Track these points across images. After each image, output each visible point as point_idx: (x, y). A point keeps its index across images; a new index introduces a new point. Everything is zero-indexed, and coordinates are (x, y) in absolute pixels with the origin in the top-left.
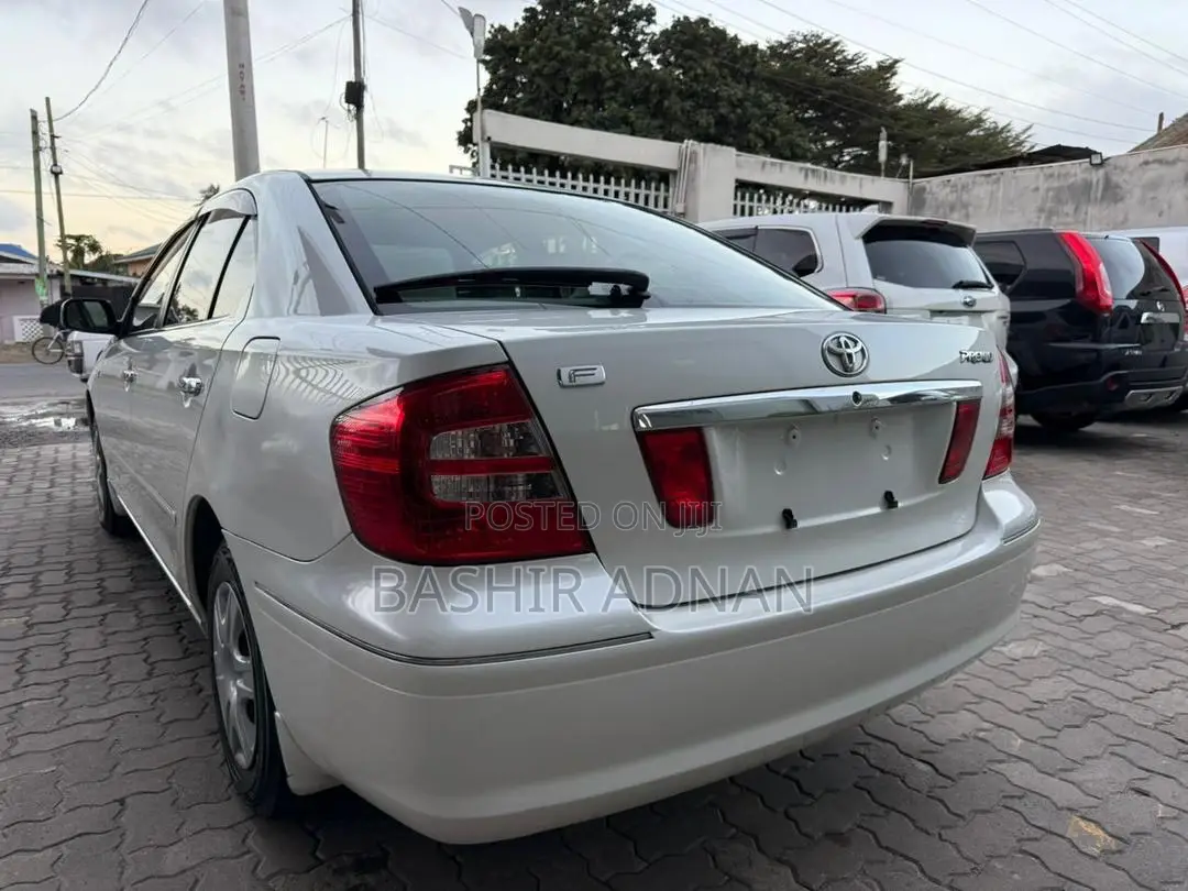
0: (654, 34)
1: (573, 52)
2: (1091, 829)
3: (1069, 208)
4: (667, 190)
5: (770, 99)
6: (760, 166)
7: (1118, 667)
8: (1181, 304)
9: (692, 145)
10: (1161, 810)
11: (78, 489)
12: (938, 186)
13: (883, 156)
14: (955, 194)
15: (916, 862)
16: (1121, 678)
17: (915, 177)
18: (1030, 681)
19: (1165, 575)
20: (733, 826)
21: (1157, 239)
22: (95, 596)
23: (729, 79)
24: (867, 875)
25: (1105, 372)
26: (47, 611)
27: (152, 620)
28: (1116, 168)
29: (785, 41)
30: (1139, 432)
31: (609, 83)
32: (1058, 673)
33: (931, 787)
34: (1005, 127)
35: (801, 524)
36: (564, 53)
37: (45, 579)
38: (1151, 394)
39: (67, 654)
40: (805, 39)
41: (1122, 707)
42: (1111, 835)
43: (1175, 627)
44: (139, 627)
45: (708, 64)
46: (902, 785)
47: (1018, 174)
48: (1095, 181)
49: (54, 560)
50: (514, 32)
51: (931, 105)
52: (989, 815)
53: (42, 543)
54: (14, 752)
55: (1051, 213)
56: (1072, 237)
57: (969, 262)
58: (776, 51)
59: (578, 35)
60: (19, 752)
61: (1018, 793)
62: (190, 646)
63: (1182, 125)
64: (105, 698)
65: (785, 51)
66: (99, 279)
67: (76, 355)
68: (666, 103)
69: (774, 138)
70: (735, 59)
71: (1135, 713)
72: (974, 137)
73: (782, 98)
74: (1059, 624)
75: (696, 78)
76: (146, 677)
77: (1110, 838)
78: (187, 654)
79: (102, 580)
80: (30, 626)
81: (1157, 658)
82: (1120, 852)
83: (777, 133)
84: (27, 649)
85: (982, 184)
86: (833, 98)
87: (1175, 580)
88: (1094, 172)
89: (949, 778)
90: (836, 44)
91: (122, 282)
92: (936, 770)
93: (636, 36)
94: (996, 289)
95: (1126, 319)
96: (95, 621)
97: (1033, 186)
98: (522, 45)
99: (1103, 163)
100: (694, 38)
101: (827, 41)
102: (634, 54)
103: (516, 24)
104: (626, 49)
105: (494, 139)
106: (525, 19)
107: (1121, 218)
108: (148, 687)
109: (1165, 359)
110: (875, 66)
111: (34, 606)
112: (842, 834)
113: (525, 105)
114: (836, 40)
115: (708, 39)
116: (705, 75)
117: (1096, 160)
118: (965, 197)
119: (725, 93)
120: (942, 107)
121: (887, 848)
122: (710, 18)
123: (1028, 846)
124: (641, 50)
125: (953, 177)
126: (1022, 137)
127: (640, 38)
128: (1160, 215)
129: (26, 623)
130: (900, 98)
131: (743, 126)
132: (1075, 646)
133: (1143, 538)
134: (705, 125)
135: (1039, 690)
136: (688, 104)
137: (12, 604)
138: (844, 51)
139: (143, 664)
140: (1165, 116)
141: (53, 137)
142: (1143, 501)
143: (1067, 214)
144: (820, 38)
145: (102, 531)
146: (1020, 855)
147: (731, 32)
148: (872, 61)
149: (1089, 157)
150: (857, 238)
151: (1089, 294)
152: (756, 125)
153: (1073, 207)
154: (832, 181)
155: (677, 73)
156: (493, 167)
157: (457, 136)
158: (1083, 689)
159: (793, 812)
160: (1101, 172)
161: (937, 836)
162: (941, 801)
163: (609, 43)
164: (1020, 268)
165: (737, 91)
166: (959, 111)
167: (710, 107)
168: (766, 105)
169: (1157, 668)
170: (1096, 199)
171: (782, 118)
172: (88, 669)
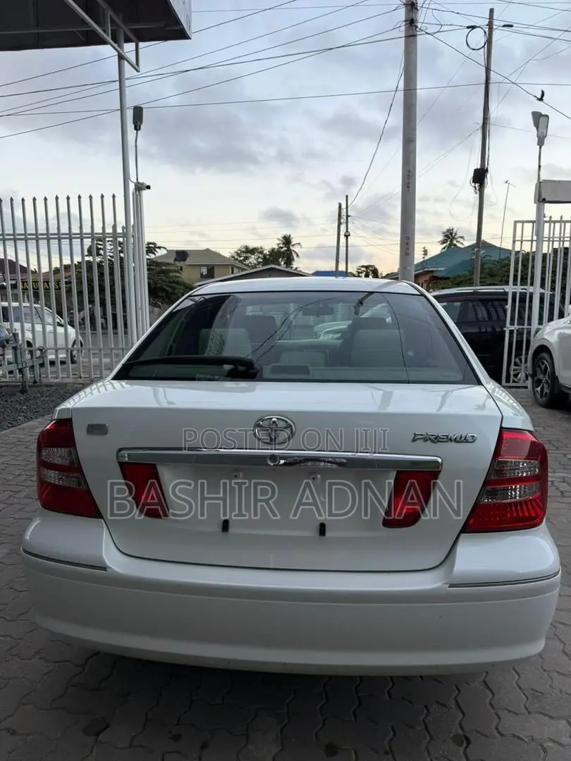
105: (548, 199)
141: (347, 216)
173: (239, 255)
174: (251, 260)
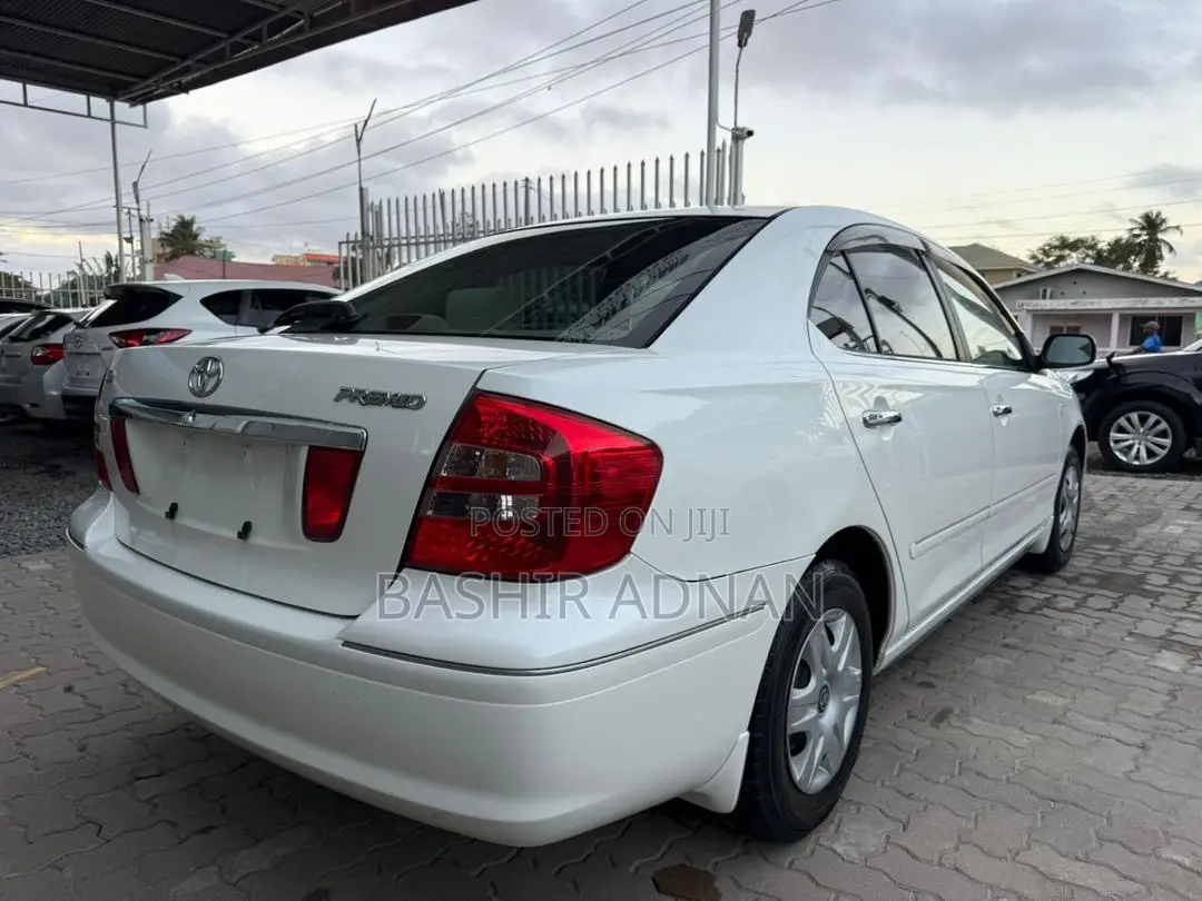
173: (1046, 253)
174: (1069, 261)
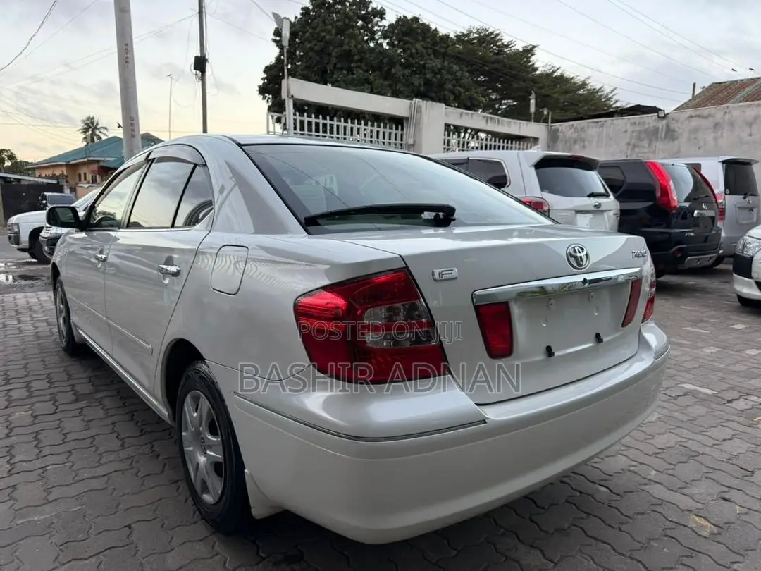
0: (385, 26)
1: (333, 37)
2: (702, 521)
3: (645, 143)
4: (402, 129)
5: (458, 69)
6: (459, 116)
7: (702, 426)
8: (716, 204)
9: (418, 102)
10: (739, 510)
11: (37, 325)
12: (566, 128)
13: (533, 109)
14: (576, 134)
15: (609, 544)
16: (704, 433)
17: (552, 123)
18: (654, 436)
19: (720, 370)
20: (502, 527)
21: (700, 165)
22: (71, 397)
23: (432, 56)
24: (583, 553)
25: (674, 246)
26: (44, 407)
27: (113, 412)
28: (673, 120)
29: (465, 32)
30: (691, 281)
31: (356, 57)
32: (669, 431)
33: (610, 501)
34: (600, 89)
35: (556, 354)
36: (327, 37)
37: (35, 385)
38: (699, 259)
39: (65, 434)
40: (478, 32)
41: (707, 450)
42: (714, 525)
43: (730, 401)
44: (107, 416)
45: (418, 46)
46: (593, 499)
47: (615, 122)
48: (660, 127)
49: (37, 373)
50: (295, 22)
51: (555, 74)
52: (645, 516)
53: (25, 362)
54: (51, 498)
55: (634, 146)
56: (653, 164)
57: (594, 180)
58: (460, 38)
59: (337, 26)
60: (54, 498)
61: (660, 502)
62: (143, 427)
63: (708, 92)
64: (98, 462)
65: (466, 39)
66: (15, 179)
67: (15, 233)
68: (393, 71)
69: (460, 93)
70: (435, 44)
71: (716, 454)
72: (581, 95)
73: (465, 69)
74: (664, 401)
75: (411, 55)
76: (120, 448)
77: (713, 526)
78: (142, 433)
79: (73, 386)
80: (35, 417)
81: (722, 420)
82: (719, 534)
83: (462, 90)
84: (37, 432)
85: (593, 127)
86: (496, 69)
87: (726, 374)
88: (660, 121)
89: (618, 495)
90: (497, 35)
91: (30, 181)
92: (611, 490)
93: (373, 27)
94: (612, 197)
95: (685, 214)
96: (76, 413)
97: (623, 130)
98: (301, 31)
99: (666, 116)
100: (410, 30)
101: (492, 33)
102: (372, 39)
103: (296, 17)
104: (367, 35)
105: (296, 96)
106: (302, 14)
107: (676, 149)
108: (123, 454)
109: (707, 237)
110: (521, 49)
111: (33, 404)
112: (564, 530)
113: (302, 70)
114: (497, 32)
115: (419, 30)
116: (417, 53)
117: (661, 115)
118: (583, 135)
119: (430, 65)
120: (562, 76)
121: (591, 537)
122: (420, 17)
123: (669, 533)
124: (377, 37)
125: (575, 123)
126: (610, 96)
127: (376, 28)
128: (699, 148)
129: (31, 415)
130: (536, 69)
131: (441, 86)
132: (676, 414)
133: (703, 348)
134: (418, 84)
135: (660, 441)
136: (407, 72)
137: (19, 403)
138: (502, 39)
139: (116, 440)
140: (696, 85)
142: (699, 325)
143: (644, 147)
144: (487, 31)
145: (62, 353)
146: (666, 538)
147: (433, 27)
148: (519, 46)
149: (657, 112)
150: (531, 166)
151: (664, 199)
152: (449, 86)
153: (648, 143)
154: (502, 125)
155: (399, 51)
156: (295, 114)
157: (258, 89)
158: (684, 440)
159: (534, 518)
160: (665, 122)
161: (618, 529)
162: (617, 509)
163: (357, 32)
164: (623, 182)
165: (437, 63)
166: (572, 78)
167: (420, 74)
168: (455, 73)
169: (723, 426)
170: (661, 138)
171: (465, 81)
172: (83, 444)
